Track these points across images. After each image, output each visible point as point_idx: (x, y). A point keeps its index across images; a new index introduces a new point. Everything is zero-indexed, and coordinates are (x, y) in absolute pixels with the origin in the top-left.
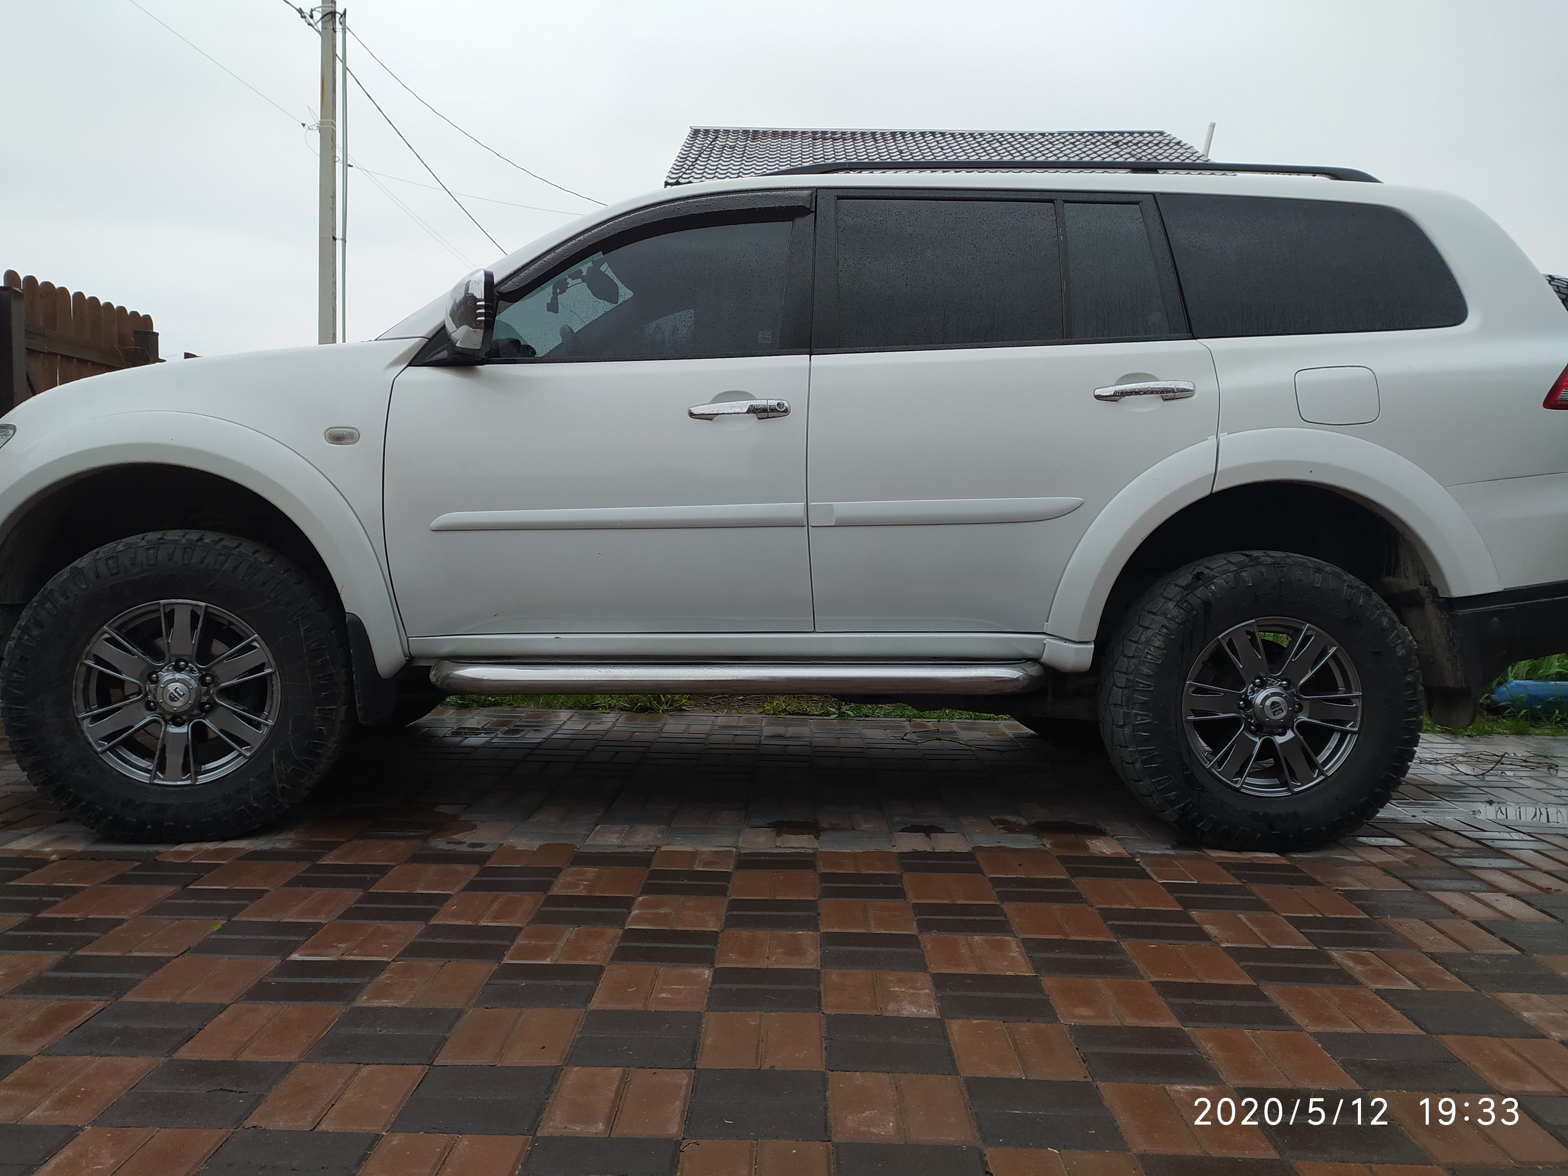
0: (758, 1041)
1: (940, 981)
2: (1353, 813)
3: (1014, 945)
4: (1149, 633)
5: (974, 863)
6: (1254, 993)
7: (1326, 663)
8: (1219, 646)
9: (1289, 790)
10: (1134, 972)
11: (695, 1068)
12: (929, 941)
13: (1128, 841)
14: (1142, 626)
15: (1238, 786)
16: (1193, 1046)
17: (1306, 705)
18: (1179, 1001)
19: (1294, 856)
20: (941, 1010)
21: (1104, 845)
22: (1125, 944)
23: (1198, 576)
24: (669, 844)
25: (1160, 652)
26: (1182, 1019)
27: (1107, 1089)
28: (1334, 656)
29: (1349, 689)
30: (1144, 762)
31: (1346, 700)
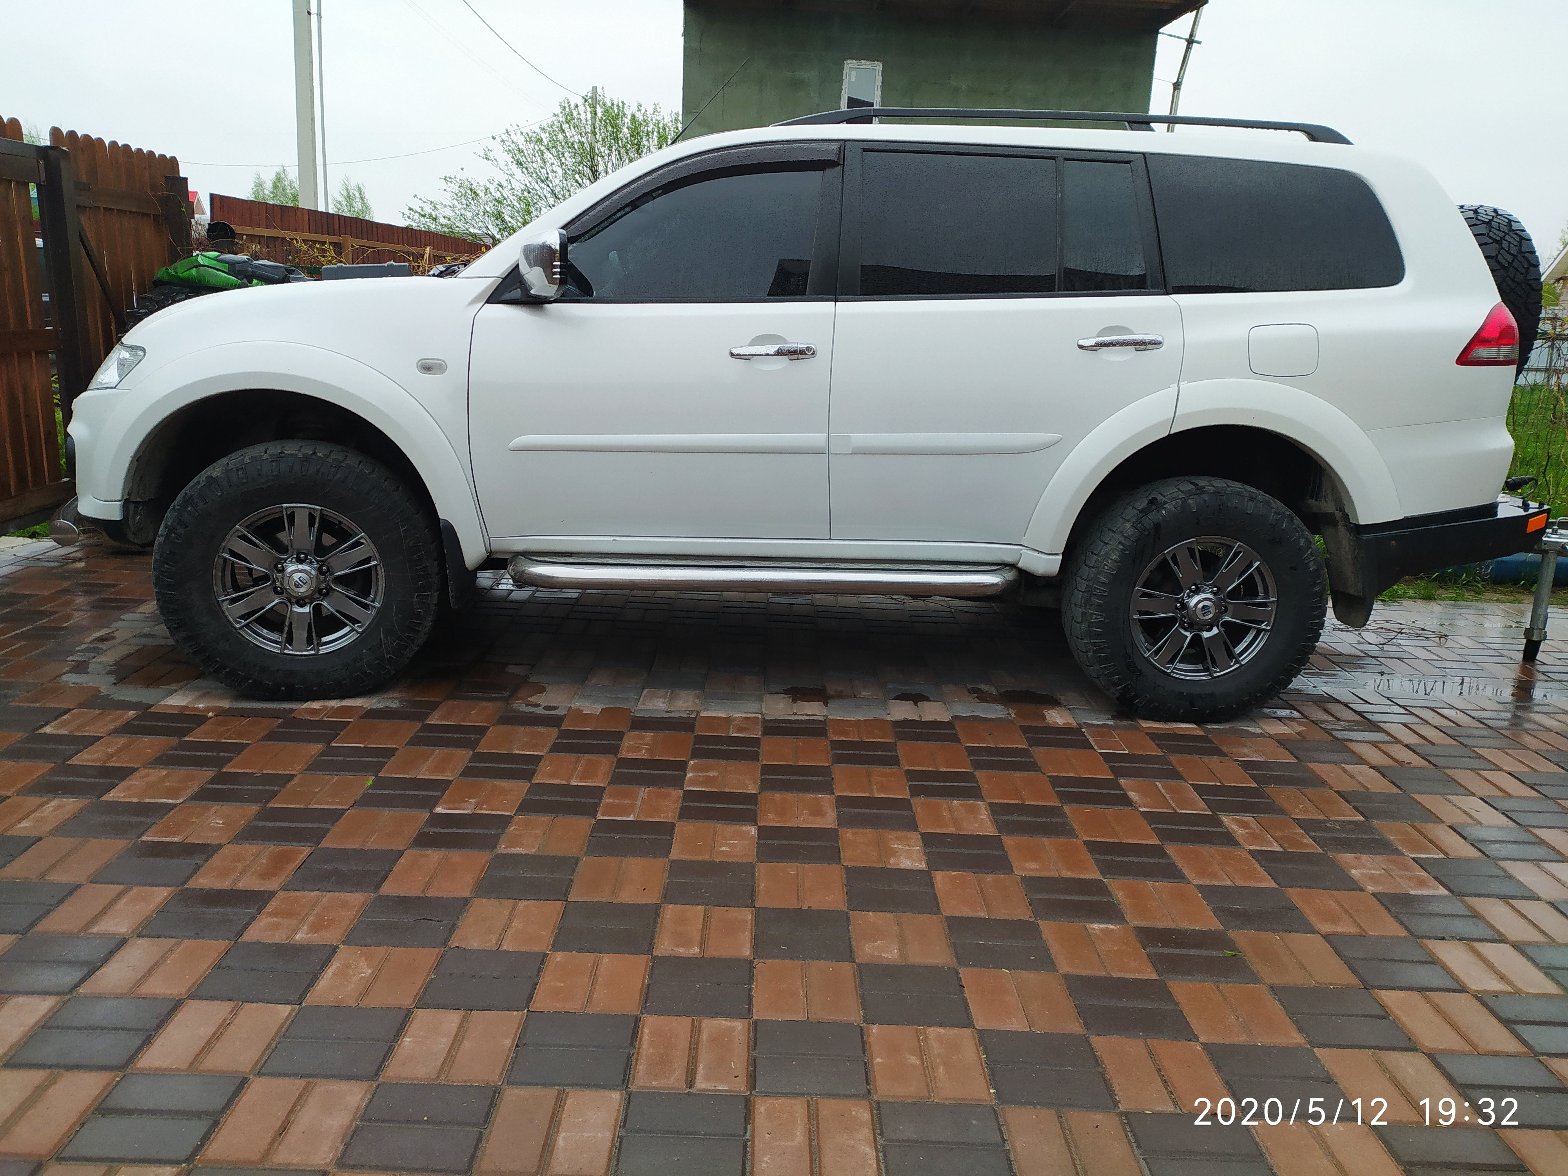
0: (798, 887)
1: (928, 840)
2: (1259, 695)
3: (983, 809)
4: (1108, 548)
5: (954, 732)
6: (1158, 851)
7: (1251, 573)
8: (1165, 560)
9: (1210, 675)
10: (1071, 833)
11: (754, 907)
12: (919, 804)
13: (1077, 711)
14: (1103, 542)
15: (1169, 671)
16: (1109, 894)
17: (1230, 608)
18: (1102, 857)
19: (1209, 727)
20: (928, 864)
21: (1058, 716)
22: (1067, 809)
23: (1153, 501)
24: (707, 710)
25: (1115, 564)
26: (1103, 873)
27: (1045, 926)
28: (1257, 568)
29: (1267, 596)
30: (1095, 652)
31: (1264, 605)
